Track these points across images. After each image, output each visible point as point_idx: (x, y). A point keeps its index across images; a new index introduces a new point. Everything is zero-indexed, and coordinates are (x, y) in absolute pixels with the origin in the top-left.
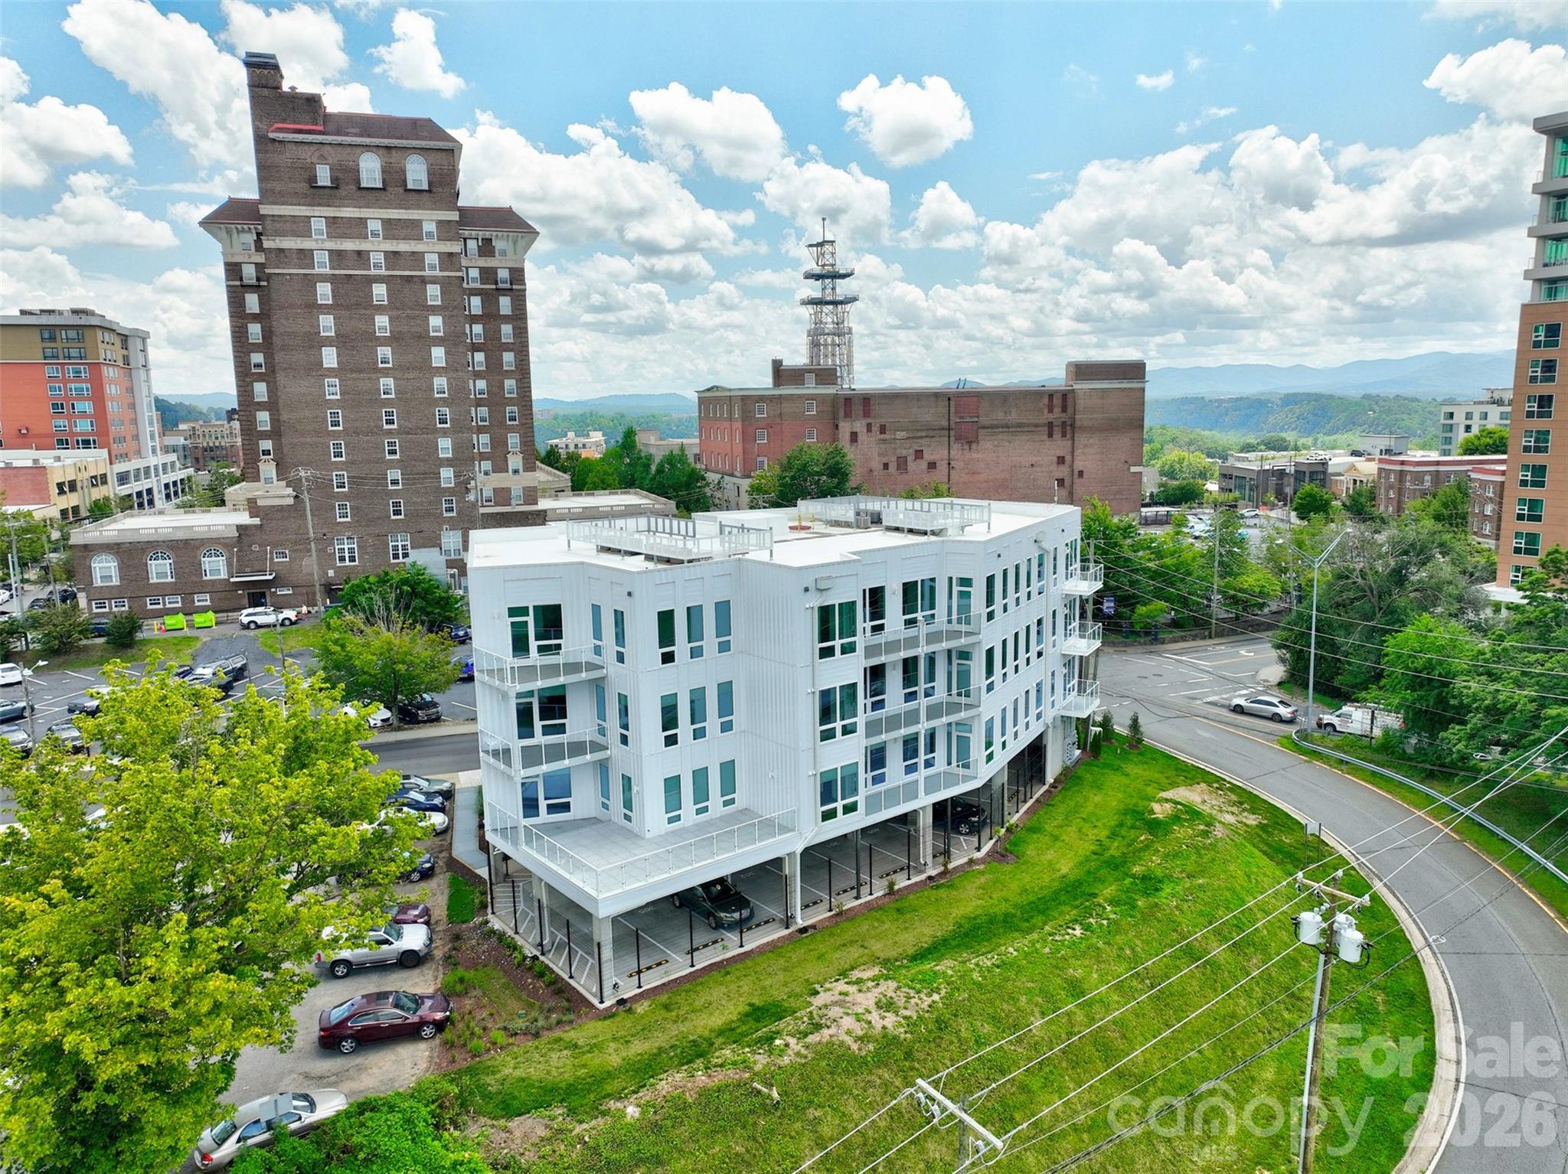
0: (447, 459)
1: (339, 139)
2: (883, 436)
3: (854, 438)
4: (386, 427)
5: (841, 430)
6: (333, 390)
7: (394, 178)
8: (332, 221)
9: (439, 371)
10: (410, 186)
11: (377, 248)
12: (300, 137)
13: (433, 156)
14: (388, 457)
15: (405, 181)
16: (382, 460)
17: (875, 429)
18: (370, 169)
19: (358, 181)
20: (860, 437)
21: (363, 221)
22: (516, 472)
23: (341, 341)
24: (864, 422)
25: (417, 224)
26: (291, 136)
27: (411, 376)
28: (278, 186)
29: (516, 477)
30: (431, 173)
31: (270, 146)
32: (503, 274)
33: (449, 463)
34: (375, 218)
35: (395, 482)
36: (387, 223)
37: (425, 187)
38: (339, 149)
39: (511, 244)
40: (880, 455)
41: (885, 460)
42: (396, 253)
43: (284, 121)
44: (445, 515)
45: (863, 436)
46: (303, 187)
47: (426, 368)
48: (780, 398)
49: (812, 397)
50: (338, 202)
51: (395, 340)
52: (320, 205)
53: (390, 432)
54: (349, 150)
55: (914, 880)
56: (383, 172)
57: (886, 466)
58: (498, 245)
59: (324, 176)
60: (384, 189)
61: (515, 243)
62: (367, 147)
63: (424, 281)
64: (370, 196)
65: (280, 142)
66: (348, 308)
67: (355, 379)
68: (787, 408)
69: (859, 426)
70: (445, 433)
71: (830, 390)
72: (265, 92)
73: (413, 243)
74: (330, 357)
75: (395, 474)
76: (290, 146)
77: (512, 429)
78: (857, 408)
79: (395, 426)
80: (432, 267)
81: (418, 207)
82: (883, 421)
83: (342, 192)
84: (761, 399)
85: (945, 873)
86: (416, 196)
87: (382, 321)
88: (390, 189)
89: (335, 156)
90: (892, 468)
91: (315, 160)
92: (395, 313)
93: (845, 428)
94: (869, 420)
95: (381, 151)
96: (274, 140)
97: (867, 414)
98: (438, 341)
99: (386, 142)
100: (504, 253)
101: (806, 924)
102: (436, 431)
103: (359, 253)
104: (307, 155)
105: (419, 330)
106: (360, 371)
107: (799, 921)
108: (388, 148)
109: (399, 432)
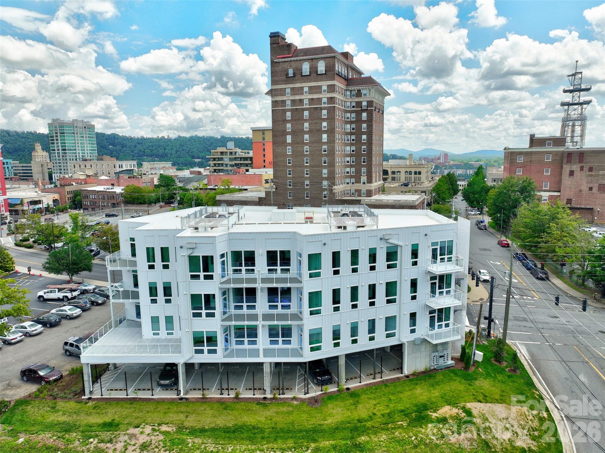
0: (325, 177)
1: (295, 58)
2: (590, 173)
3: (572, 173)
4: (305, 164)
5: (564, 169)
6: (289, 151)
7: (314, 70)
8: (292, 89)
9: (324, 143)
10: (319, 73)
11: (306, 97)
12: (283, 60)
13: (327, 60)
14: (306, 176)
15: (317, 71)
16: (303, 177)
17: (586, 169)
18: (306, 68)
19: (301, 73)
20: (575, 173)
21: (302, 88)
22: (364, 183)
23: (293, 133)
24: (579, 165)
25: (320, 87)
26: (281, 60)
27: (315, 145)
28: (276, 78)
29: (364, 185)
30: (326, 67)
31: (275, 65)
32: (364, 104)
33: (326, 179)
34: (306, 86)
35: (307, 185)
36: (310, 88)
37: (324, 72)
38: (296, 62)
39: (368, 91)
40: (587, 183)
41: (591, 186)
42: (312, 99)
43: (280, 55)
44: (324, 199)
45: (577, 173)
46: (284, 78)
47: (320, 142)
48: (531, 153)
49: (550, 153)
50: (294, 82)
51: (310, 132)
52: (289, 84)
53: (306, 166)
54: (299, 62)
55: (257, 396)
56: (310, 69)
57: (591, 189)
58: (363, 92)
59: (291, 72)
60: (310, 75)
61: (370, 90)
62: (305, 60)
63: (321, 109)
64: (305, 78)
65: (278, 62)
66: (296, 120)
67: (296, 147)
68: (534, 158)
69: (576, 167)
70: (325, 167)
71: (561, 149)
72: (275, 46)
73: (318, 94)
74: (289, 139)
75: (307, 182)
76: (281, 64)
77: (363, 166)
78: (575, 158)
79: (308, 164)
80: (325, 103)
81: (321, 81)
82: (591, 165)
83: (296, 78)
84: (520, 153)
85: (274, 398)
86: (320, 76)
87: (306, 125)
88: (312, 75)
89: (294, 65)
90: (595, 190)
91: (288, 67)
92: (311, 122)
93: (567, 169)
94: (582, 165)
95: (310, 61)
96: (276, 62)
97: (581, 161)
98: (325, 132)
99: (311, 57)
100: (365, 95)
101: (184, 397)
102: (322, 166)
103: (300, 100)
104: (286, 66)
105: (319, 128)
106: (298, 144)
107: (182, 394)
108: (312, 59)
109: (309, 166)
